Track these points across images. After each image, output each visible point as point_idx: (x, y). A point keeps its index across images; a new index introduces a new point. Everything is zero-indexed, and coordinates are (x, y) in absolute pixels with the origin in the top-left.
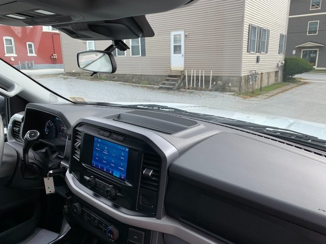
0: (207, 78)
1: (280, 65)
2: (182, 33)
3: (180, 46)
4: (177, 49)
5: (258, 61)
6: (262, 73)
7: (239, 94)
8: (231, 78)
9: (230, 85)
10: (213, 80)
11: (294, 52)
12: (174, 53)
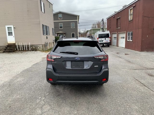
0: (28, 46)
1: (54, 40)
2: (12, 26)
3: (12, 32)
4: (10, 34)
5: (47, 38)
6: (49, 43)
7: (43, 51)
8: (38, 45)
9: (38, 48)
10: (31, 47)
11: (56, 35)
12: (9, 36)
